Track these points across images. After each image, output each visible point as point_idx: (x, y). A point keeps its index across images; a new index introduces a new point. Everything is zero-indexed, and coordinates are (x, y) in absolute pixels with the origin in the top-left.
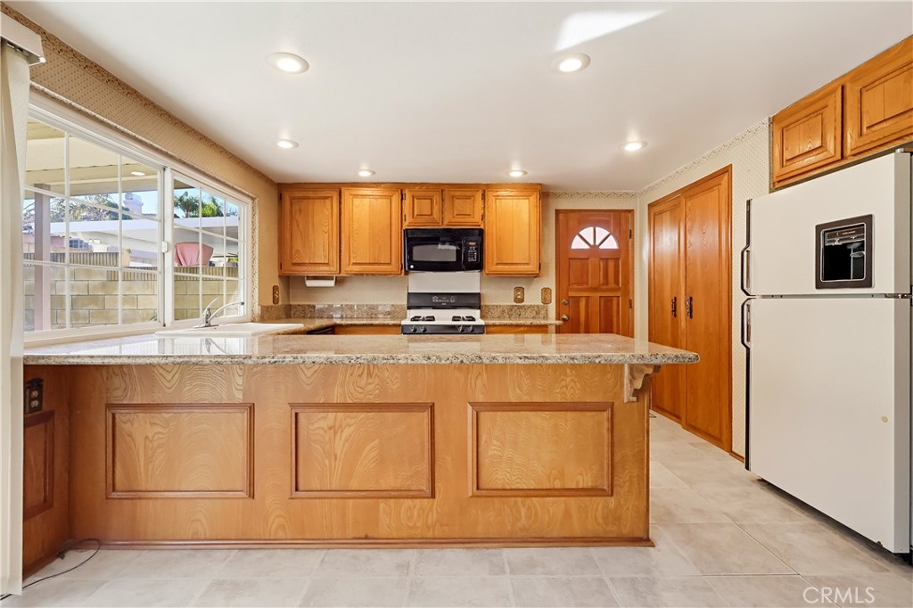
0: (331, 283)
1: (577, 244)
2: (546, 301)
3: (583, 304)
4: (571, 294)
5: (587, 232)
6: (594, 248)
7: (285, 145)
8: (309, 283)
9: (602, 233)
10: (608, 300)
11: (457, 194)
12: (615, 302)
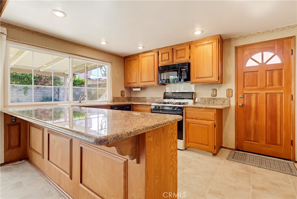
0: (139, 89)
1: (250, 63)
2: (229, 96)
3: (253, 97)
4: (245, 92)
5: (257, 57)
6: (263, 65)
7: (104, 43)
8: (134, 90)
9: (268, 55)
10: (273, 95)
11: (178, 49)
12: (278, 96)
